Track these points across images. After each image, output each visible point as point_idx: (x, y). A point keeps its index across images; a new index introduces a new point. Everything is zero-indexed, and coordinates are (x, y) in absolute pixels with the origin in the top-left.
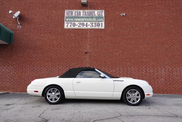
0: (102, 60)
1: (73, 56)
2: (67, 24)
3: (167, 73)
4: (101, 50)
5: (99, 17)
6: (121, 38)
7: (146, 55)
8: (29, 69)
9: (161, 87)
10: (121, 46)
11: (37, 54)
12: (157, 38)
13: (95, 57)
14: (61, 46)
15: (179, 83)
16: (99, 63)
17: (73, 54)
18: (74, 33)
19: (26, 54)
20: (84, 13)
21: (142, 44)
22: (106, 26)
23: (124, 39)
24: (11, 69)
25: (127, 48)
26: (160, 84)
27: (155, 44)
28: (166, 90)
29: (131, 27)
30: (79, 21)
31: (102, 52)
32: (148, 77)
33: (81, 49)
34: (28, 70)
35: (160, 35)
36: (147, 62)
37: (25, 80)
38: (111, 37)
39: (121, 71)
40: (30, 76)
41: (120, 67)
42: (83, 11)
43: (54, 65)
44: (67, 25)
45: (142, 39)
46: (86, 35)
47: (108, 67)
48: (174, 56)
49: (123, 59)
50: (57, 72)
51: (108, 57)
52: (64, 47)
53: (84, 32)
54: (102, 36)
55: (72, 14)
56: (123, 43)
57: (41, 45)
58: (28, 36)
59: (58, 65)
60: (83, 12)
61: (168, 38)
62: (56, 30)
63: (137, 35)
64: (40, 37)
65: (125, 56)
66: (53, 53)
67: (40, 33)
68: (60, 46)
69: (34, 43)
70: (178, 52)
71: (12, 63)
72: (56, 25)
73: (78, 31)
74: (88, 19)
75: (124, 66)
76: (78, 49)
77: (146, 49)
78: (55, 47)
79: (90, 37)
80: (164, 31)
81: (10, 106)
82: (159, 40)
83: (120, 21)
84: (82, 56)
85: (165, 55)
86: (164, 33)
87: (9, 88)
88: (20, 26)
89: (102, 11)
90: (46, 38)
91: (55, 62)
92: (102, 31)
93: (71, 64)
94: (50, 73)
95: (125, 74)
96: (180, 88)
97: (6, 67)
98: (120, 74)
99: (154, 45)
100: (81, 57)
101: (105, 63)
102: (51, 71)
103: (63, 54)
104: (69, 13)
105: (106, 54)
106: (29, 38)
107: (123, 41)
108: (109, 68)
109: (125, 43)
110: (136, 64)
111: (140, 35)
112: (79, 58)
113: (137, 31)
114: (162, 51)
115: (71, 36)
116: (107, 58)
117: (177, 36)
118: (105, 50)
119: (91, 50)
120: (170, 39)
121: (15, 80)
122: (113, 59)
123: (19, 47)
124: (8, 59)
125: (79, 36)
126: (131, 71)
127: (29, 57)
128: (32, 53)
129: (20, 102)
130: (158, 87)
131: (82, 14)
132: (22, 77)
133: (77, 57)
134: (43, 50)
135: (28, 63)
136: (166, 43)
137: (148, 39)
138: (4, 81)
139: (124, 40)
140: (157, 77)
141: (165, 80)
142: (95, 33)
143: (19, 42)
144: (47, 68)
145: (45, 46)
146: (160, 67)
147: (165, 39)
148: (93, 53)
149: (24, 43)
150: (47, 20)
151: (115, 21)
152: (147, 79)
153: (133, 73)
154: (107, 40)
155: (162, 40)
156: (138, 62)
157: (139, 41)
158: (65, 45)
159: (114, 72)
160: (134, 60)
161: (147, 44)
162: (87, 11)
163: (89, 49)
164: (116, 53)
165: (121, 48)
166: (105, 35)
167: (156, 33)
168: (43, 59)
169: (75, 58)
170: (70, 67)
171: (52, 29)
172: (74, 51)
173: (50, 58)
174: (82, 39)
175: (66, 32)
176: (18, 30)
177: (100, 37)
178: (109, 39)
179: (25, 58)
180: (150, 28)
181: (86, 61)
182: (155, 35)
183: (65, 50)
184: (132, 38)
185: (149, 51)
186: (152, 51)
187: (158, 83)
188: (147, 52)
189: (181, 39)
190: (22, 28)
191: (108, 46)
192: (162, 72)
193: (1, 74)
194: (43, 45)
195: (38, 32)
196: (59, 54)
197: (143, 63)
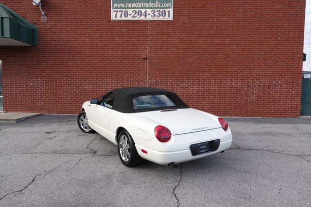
0: (169, 69)
1: (126, 63)
3: (262, 88)
4: (167, 55)
6: (198, 34)
7: (234, 61)
8: (66, 82)
9: (250, 108)
10: (197, 49)
11: (74, 61)
12: (252, 34)
13: (158, 65)
14: (108, 49)
15: (277, 102)
16: (164, 73)
17: (126, 61)
18: (126, 28)
19: (59, 60)
21: (229, 44)
22: (176, 15)
23: (203, 36)
24: (41, 82)
25: (205, 51)
26: (250, 104)
27: (249, 44)
28: (257, 112)
29: (215, 18)
31: (168, 57)
32: (233, 94)
33: (138, 53)
34: (65, 84)
35: (259, 30)
36: (235, 71)
37: (62, 98)
38: (182, 34)
39: (195, 85)
40: (68, 92)
41: (194, 80)
43: (100, 77)
45: (230, 36)
46: (145, 30)
47: (176, 79)
48: (275, 63)
49: (199, 67)
50: (104, 87)
51: (177, 65)
52: (113, 51)
53: (141, 26)
54: (168, 32)
56: (200, 43)
57: (78, 47)
58: (59, 32)
59: (106, 77)
61: (270, 34)
62: (99, 22)
63: (223, 30)
64: (77, 34)
65: (202, 63)
66: (97, 59)
67: (75, 29)
68: (106, 48)
69: (68, 45)
70: (283, 57)
71: (41, 74)
72: (98, 14)
73: (132, 24)
75: (200, 77)
76: (134, 53)
77: (235, 53)
78: (99, 51)
79: (150, 34)
80: (266, 23)
81: (52, 134)
82: (255, 38)
83: (197, 7)
84: (140, 63)
85: (262, 61)
86: (265, 25)
87: (41, 109)
88: (45, 17)
90: (85, 36)
91: (100, 73)
92: (169, 24)
93: (124, 75)
94: (94, 88)
95: (201, 89)
96: (277, 108)
97: (34, 80)
98: (194, 89)
99: (247, 47)
100: (138, 65)
101: (173, 73)
102: (96, 85)
103: (111, 61)
105: (175, 61)
106: (60, 36)
107: (200, 40)
108: (178, 81)
109: (203, 43)
110: (218, 76)
111: (228, 30)
112: (135, 67)
113: (223, 24)
114: (258, 55)
115: (123, 32)
116: (176, 67)
117: (285, 32)
118: (172, 55)
119: (152, 55)
120: (273, 36)
121: (49, 97)
122: (184, 67)
123: (47, 50)
124: (34, 68)
125: (133, 32)
126: (210, 86)
127: (63, 65)
128: (68, 58)
129: (61, 129)
130: (246, 108)
132: (57, 94)
133: (132, 65)
134: (82, 55)
135: (63, 74)
136: (265, 42)
137: (240, 36)
138: (34, 99)
139: (203, 39)
140: (247, 94)
141: (258, 98)
142: (159, 28)
143: (46, 42)
144: (90, 81)
145: (84, 49)
146: (252, 80)
147: (266, 36)
148: (155, 59)
149: (54, 44)
150: (84, 6)
151: (190, 7)
152: (232, 96)
153: (212, 88)
154: (177, 38)
155: (261, 38)
156: (222, 71)
157: (224, 40)
158: (114, 47)
159: (185, 87)
160: (215, 69)
161: (238, 44)
163: (149, 53)
164: (189, 59)
165: (197, 51)
166: (174, 30)
167: (253, 26)
168: (83, 69)
169: (129, 67)
170: (123, 79)
171: (94, 22)
172: (127, 57)
173: (93, 67)
174: (139, 36)
175: (115, 26)
176: (43, 24)
177: (165, 34)
178: (179, 36)
179: (58, 67)
180: (245, 17)
181: (144, 71)
182: (250, 30)
183: (114, 54)
184: (215, 34)
185: (238, 55)
186: (244, 55)
187: (246, 102)
188: (235, 57)
189: (291, 36)
190: (48, 20)
191: (177, 49)
192: (255, 86)
193: (28, 90)
194: (82, 47)
195: (73, 26)
196: (105, 61)
197: (229, 73)
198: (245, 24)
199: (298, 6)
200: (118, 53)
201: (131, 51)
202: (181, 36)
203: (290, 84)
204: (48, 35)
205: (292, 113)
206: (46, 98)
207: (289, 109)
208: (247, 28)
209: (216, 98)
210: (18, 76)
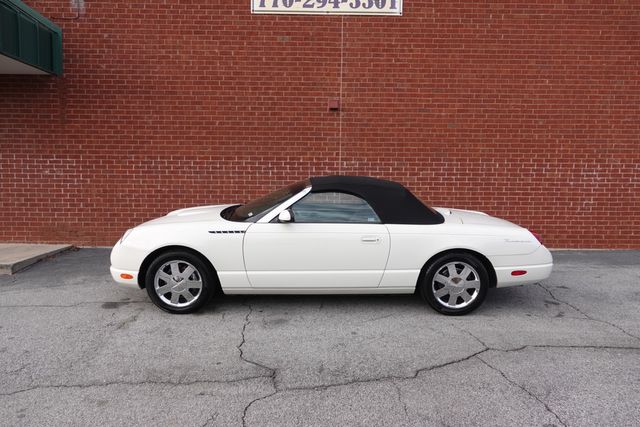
0: (393, 135)
1: (288, 119)
3: (608, 181)
4: (389, 100)
6: (461, 51)
7: (545, 117)
8: (137, 167)
9: (582, 228)
10: (458, 86)
11: (156, 113)
12: (590, 53)
13: (366, 125)
14: (243, 84)
16: (381, 145)
17: (288, 114)
18: (288, 34)
19: (119, 112)
21: (535, 77)
22: (409, 5)
23: (473, 57)
24: (73, 167)
25: (479, 91)
26: (581, 218)
27: (580, 77)
28: (596, 237)
29: (502, 12)
31: (390, 105)
32: (543, 194)
33: (318, 94)
34: (133, 172)
35: (605, 43)
36: (548, 141)
37: (127, 205)
38: (423, 51)
39: (454, 174)
40: (143, 191)
41: (452, 160)
43: (223, 153)
44: (263, 2)
45: (537, 57)
46: (334, 40)
47: (410, 160)
49: (466, 131)
50: (233, 178)
51: (411, 125)
52: (256, 89)
53: (325, 29)
54: (392, 46)
57: (168, 78)
58: (118, 42)
59: (238, 153)
61: (630, 53)
62: (219, 18)
63: (520, 42)
64: (163, 47)
65: (471, 121)
66: (216, 108)
67: (161, 32)
68: (237, 83)
69: (142, 72)
71: (73, 147)
73: (304, 24)
75: (466, 155)
76: (306, 94)
77: (546, 97)
79: (347, 50)
80: (620, 28)
81: (122, 309)
82: (595, 63)
84: (321, 119)
85: (611, 117)
86: (617, 33)
87: (74, 233)
90: (183, 53)
91: (223, 143)
92: (392, 26)
93: (283, 149)
94: (209, 182)
95: (468, 184)
97: (55, 162)
98: (451, 184)
99: (577, 82)
100: (317, 124)
101: (402, 145)
102: (212, 173)
103: (251, 114)
105: (405, 115)
106: (121, 52)
107: (468, 66)
108: (413, 165)
109: (475, 72)
110: (508, 151)
111: (532, 42)
112: (309, 129)
113: (522, 27)
114: (600, 102)
115: (279, 44)
116: (410, 130)
118: (401, 100)
119: (351, 100)
120: (636, 58)
121: (92, 205)
122: (429, 131)
123: (88, 87)
124: (53, 132)
125: (306, 44)
126: (490, 175)
127: (130, 123)
128: (140, 108)
130: (571, 227)
132: (113, 196)
133: (304, 124)
134: (178, 98)
135: (127, 147)
136: (618, 73)
137: (560, 58)
138: (55, 210)
139: (474, 62)
140: (574, 194)
141: (598, 204)
143: (85, 66)
144: (197, 163)
145: (184, 83)
146: (587, 161)
147: (619, 58)
148: (358, 110)
149: (106, 72)
152: (540, 199)
153: (495, 180)
154: (411, 61)
155: (608, 63)
156: (517, 141)
157: (524, 67)
158: (258, 79)
159: (431, 179)
160: (500, 136)
161: (555, 77)
163: (343, 96)
164: (440, 111)
165: (459, 91)
166: (405, 41)
167: (591, 33)
168: (181, 133)
169: (295, 129)
170: (280, 159)
171: (206, 18)
172: (292, 104)
173: (205, 128)
174: (321, 55)
175: (260, 28)
176: (76, 20)
177: (384, 50)
178: (417, 56)
179: (115, 127)
180: (572, 12)
181: (333, 139)
182: (584, 43)
183: (258, 99)
184: (502, 52)
185: (555, 102)
186: (569, 102)
187: (573, 214)
188: (548, 107)
190: (88, 10)
191: (412, 85)
192: (592, 176)
193: (38, 186)
194: (177, 78)
195: (154, 27)
196: (236, 114)
197: (533, 146)
198: (572, 27)
200: (265, 94)
201: (298, 89)
202: (421, 56)
204: (87, 46)
206: (87, 205)
208: (576, 37)
209: (504, 204)
210: (12, 151)
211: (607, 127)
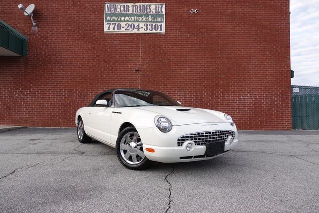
0: (161, 81)
1: (117, 74)
2: (108, 25)
3: (253, 101)
4: (160, 67)
5: (157, 15)
6: (189, 48)
7: (226, 74)
8: (54, 94)
10: (188, 61)
11: (64, 72)
12: (243, 49)
13: (150, 77)
14: (100, 60)
15: (269, 115)
17: (118, 72)
18: (119, 41)
19: (48, 71)
20: (134, 8)
21: (220, 58)
22: (168, 30)
23: (194, 50)
24: (28, 93)
25: (197, 64)
26: (242, 117)
27: (239, 58)
28: (249, 125)
29: (206, 32)
30: (126, 22)
31: (160, 69)
32: (225, 106)
33: (130, 64)
34: (53, 96)
35: (248, 45)
36: (227, 84)
37: (49, 110)
38: (174, 48)
40: (56, 104)
41: (186, 92)
42: (132, 4)
43: (90, 88)
44: (109, 28)
45: (220, 50)
46: (138, 43)
48: (265, 77)
49: (192, 80)
51: (169, 77)
52: (105, 62)
53: (133, 39)
54: (160, 45)
55: (115, 9)
56: (191, 56)
57: (69, 58)
58: (50, 43)
59: (96, 88)
60: (133, 6)
61: (258, 49)
62: (91, 34)
63: (213, 44)
64: (68, 46)
65: (194, 76)
66: (88, 70)
67: (67, 40)
68: (97, 60)
69: (59, 55)
70: (272, 71)
71: (28, 85)
72: (91, 26)
73: (125, 37)
74: (140, 19)
75: (192, 90)
76: (126, 64)
77: (225, 66)
78: (90, 62)
79: (142, 47)
80: (254, 39)
81: (37, 140)
82: (245, 53)
83: (188, 22)
84: (131, 75)
85: (252, 74)
86: (253, 41)
87: (26, 121)
88: (37, 28)
89: (162, 6)
90: (76, 48)
91: (91, 84)
92: (161, 37)
93: (116, 87)
94: (84, 100)
95: (193, 102)
96: (269, 121)
97: (20, 91)
98: (186, 102)
99: (237, 60)
101: (165, 85)
102: (86, 96)
103: (103, 72)
104: (111, 8)
105: (167, 73)
106: (51, 47)
107: (192, 54)
108: (170, 93)
109: (195, 56)
110: (210, 88)
111: (218, 44)
112: (127, 79)
113: (213, 38)
114: (248, 68)
115: (115, 44)
117: (272, 47)
118: (164, 67)
119: (144, 67)
120: (261, 51)
121: (35, 109)
122: (176, 79)
123: (36, 61)
124: (21, 79)
126: (202, 98)
127: (53, 75)
128: (57, 69)
130: (238, 121)
131: (131, 9)
132: (44, 106)
133: (124, 77)
134: (73, 66)
135: (51, 86)
136: (255, 57)
137: (230, 50)
138: (19, 111)
139: (194, 52)
140: (238, 106)
141: (249, 111)
142: (151, 41)
143: (36, 53)
144: (80, 92)
145: (76, 60)
146: (244, 92)
147: (254, 51)
148: (147, 71)
149: (44, 55)
150: (77, 18)
151: (182, 22)
152: (224, 108)
153: (204, 100)
154: (169, 51)
155: (250, 53)
156: (213, 84)
157: (215, 54)
158: (106, 58)
159: (178, 100)
160: (206, 82)
161: (228, 58)
162: (138, 6)
163: (141, 65)
164: (181, 72)
165: (189, 63)
166: (166, 43)
167: (242, 41)
168: (73, 80)
169: (121, 78)
171: (86, 34)
172: (119, 68)
173: (83, 78)
174: (132, 49)
175: (107, 38)
176: (34, 35)
177: (158, 47)
178: (171, 49)
179: (47, 77)
180: (234, 33)
181: (136, 83)
182: (240, 45)
183: (106, 66)
184: (206, 48)
185: (229, 68)
186: (234, 68)
187: (239, 115)
188: (226, 70)
189: (278, 51)
190: (39, 31)
191: (169, 61)
192: (246, 99)
193: (13, 101)
194: (73, 58)
195: (64, 38)
196: (96, 72)
197: (220, 86)
198: (234, 39)
199: (283, 24)
200: (109, 64)
201: (123, 62)
203: (280, 97)
204: (37, 45)
205: (283, 125)
206: (32, 109)
207: (280, 121)
208: (236, 43)
210: (3, 87)
211: (251, 78)
